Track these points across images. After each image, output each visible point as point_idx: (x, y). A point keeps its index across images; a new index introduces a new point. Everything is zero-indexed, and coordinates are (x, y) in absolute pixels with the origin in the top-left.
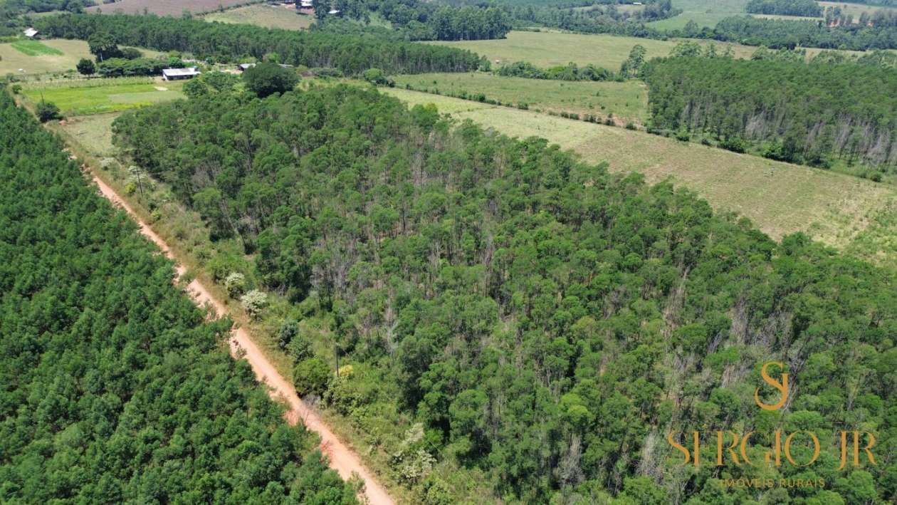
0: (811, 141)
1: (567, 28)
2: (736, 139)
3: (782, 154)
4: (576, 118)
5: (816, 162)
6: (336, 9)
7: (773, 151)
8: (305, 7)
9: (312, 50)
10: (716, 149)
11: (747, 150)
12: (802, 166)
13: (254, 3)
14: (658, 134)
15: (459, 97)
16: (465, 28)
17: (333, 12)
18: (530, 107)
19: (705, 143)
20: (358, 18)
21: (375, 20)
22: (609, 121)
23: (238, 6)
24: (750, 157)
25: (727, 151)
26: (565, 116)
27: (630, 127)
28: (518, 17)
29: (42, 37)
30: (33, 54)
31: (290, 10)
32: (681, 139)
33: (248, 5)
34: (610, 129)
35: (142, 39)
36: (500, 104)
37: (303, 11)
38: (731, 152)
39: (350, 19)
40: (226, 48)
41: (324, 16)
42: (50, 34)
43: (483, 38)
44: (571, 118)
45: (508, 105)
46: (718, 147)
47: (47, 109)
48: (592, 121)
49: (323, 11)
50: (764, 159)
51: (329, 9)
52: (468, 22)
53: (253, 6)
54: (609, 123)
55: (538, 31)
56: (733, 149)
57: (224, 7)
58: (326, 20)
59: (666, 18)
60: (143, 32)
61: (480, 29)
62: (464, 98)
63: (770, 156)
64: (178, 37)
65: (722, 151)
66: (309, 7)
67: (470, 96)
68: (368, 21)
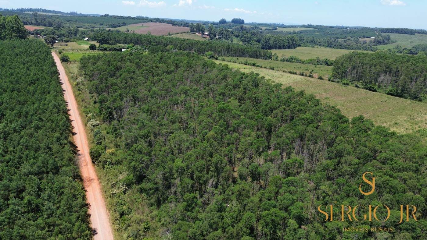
0: (413, 88)
1: (330, 47)
2: (372, 85)
3: (396, 93)
4: (295, 74)
5: (415, 97)
6: (219, 36)
7: (391, 91)
8: (206, 35)
9: (187, 44)
10: (361, 90)
11: (378, 90)
12: (407, 99)
13: (184, 33)
14: (333, 81)
15: (244, 64)
16: (276, 44)
17: (217, 37)
18: (275, 69)
19: (356, 86)
20: (228, 39)
21: (236, 40)
22: (310, 75)
23: (177, 34)
24: (380, 94)
25: (367, 91)
26: (290, 73)
27: (320, 78)
28: (307, 42)
29: (90, 40)
30: (80, 44)
31: (199, 36)
32: (344, 84)
33: (181, 33)
34: (310, 79)
35: (125, 41)
36: (261, 67)
37: (204, 36)
38: (369, 91)
39: (224, 40)
40: (154, 44)
41: (213, 38)
42: (93, 39)
43: (284, 49)
44: (293, 73)
45: (265, 68)
46: (363, 88)
47: (64, 58)
48: (302, 75)
49: (212, 36)
50: (387, 95)
51: (215, 36)
52: (277, 41)
53: (183, 34)
54: (310, 76)
55: (314, 47)
56: (370, 90)
57: (171, 34)
58: (213, 40)
59: (386, 44)
60: (126, 38)
61: (284, 45)
62: (246, 64)
63: (390, 94)
64: (138, 40)
65: (364, 90)
66: (207, 35)
67: (249, 64)
68: (232, 41)
